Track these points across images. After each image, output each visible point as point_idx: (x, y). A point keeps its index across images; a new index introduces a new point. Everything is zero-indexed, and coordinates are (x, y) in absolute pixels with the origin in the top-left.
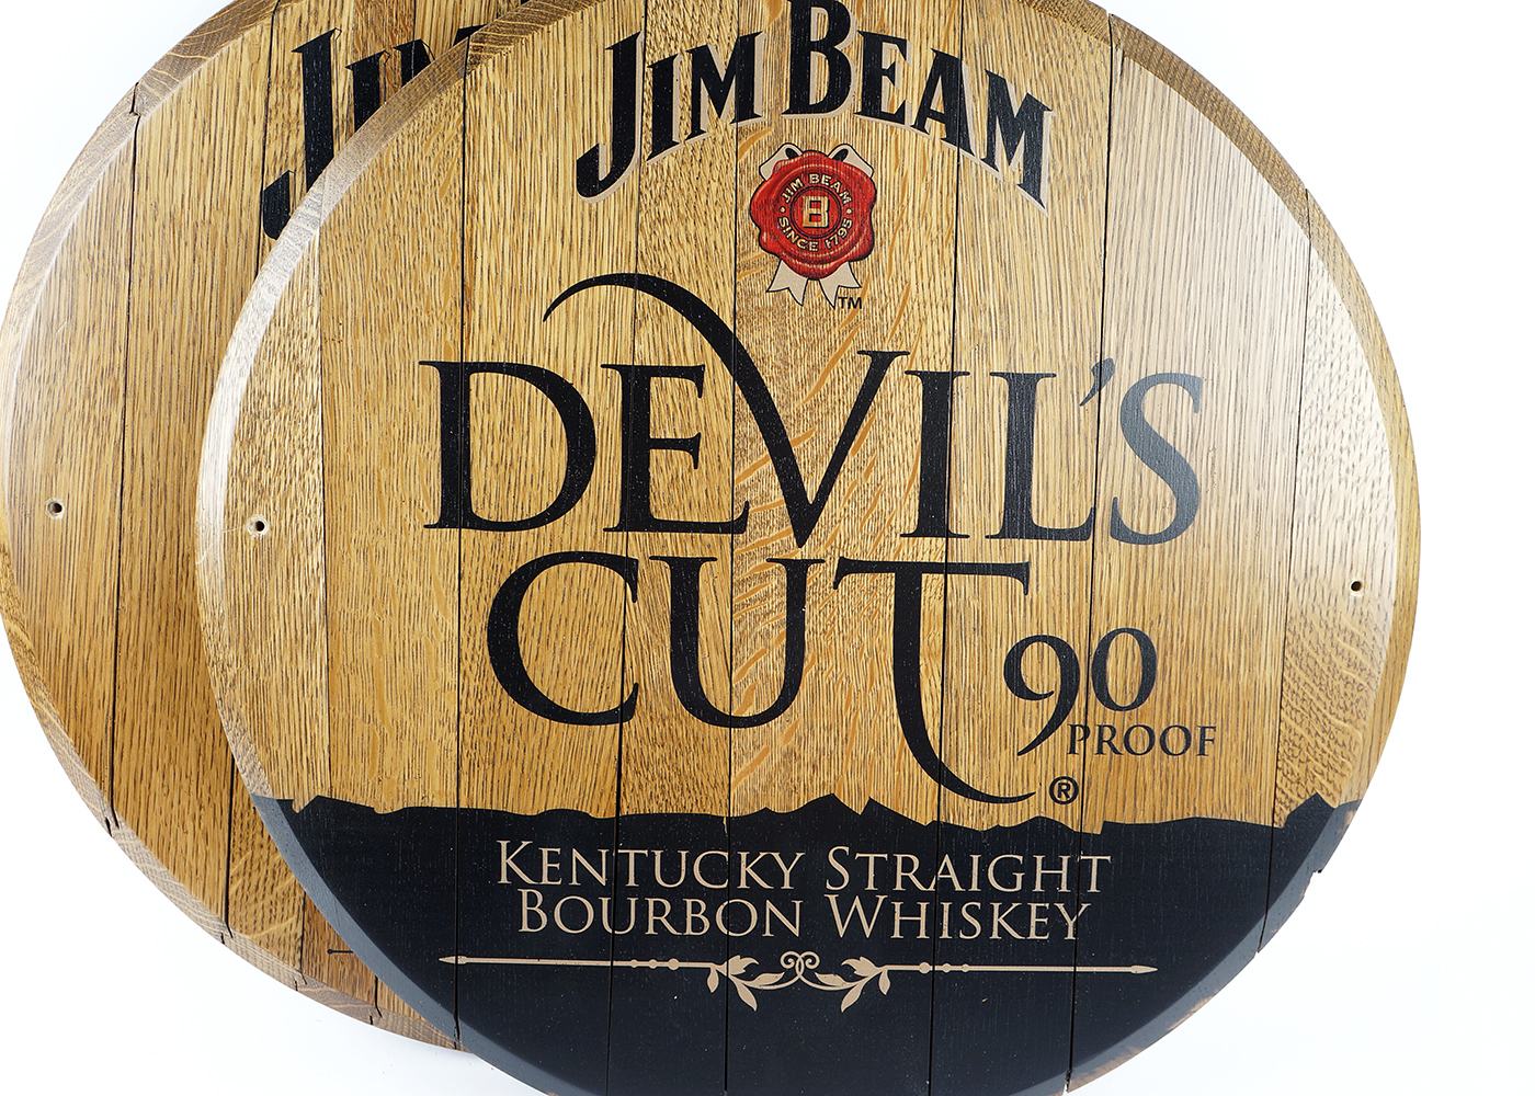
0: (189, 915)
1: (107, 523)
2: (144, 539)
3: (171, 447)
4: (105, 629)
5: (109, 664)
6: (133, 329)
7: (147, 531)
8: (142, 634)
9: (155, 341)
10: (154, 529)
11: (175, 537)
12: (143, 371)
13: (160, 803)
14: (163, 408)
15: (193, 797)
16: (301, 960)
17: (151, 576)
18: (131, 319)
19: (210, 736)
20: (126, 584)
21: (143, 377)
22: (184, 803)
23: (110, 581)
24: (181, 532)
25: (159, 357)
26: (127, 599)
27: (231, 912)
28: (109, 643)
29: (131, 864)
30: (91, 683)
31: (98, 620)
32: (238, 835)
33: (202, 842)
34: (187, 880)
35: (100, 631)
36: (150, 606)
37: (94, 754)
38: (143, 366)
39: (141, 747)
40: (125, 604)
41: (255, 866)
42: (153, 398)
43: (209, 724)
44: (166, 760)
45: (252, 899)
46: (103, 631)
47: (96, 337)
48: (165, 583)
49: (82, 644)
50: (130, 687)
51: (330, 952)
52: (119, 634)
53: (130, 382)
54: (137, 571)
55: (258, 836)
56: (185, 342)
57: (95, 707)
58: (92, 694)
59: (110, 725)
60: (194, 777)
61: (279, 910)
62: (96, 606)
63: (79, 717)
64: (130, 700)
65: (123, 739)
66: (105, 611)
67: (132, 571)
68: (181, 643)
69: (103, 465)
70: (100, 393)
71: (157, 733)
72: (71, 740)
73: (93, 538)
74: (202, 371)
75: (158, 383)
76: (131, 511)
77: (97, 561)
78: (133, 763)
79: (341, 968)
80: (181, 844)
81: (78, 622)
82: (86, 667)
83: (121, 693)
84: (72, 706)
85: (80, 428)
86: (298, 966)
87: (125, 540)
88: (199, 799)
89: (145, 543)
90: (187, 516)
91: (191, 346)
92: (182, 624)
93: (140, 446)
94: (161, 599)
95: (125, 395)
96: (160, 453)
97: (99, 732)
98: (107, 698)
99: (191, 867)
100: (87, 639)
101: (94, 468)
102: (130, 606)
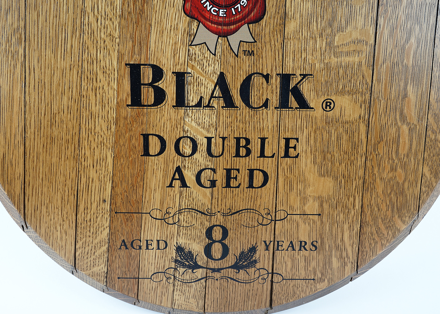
0: (58, 263)
1: (18, 99)
2: (36, 106)
3: (47, 65)
4: (20, 146)
5: (21, 161)
6: (28, 10)
7: (37, 103)
8: (36, 148)
9: (38, 16)
10: (40, 102)
11: (50, 106)
12: (33, 30)
13: (46, 219)
14: (42, 47)
15: (60, 216)
16: (106, 282)
17: (39, 123)
18: (27, 5)
19: (67, 191)
20: (28, 126)
21: (33, 33)
22: (56, 219)
23: (21, 125)
24: (52, 104)
25: (40, 23)
26: (29, 133)
27: (77, 263)
28: (21, 152)
29: (33, 243)
30: (14, 169)
31: (17, 142)
32: (79, 232)
33: (64, 235)
34: (58, 250)
35: (17, 147)
36: (39, 136)
37: (16, 199)
38: (33, 27)
39: (37, 196)
40: (28, 135)
41: (87, 244)
42: (38, 42)
43: (66, 187)
44: (48, 201)
45: (85, 258)
46: (18, 146)
47: (11, 14)
48: (46, 126)
49: (9, 152)
50: (31, 171)
51: (119, 278)
52: (26, 148)
53: (27, 35)
54: (33, 121)
55: (88, 232)
56: (52, 16)
57: (16, 179)
58: (14, 174)
59: (23, 187)
60: (60, 208)
61: (97, 262)
62: (15, 136)
63: (10, 184)
64: (31, 176)
65: (29, 192)
66: (19, 138)
67: (30, 121)
68: (53, 152)
69: (16, 73)
70: (13, 40)
71: (43, 190)
72: (6, 193)
73: (12, 106)
74: (60, 30)
75: (40, 35)
76: (29, 94)
77: (15, 117)
78: (34, 203)
79: (123, 285)
80: (55, 236)
81: (7, 143)
82: (11, 162)
83: (27, 173)
84: (6, 179)
85: (5, 56)
86: (105, 284)
87: (27, 107)
88: (62, 216)
89: (36, 108)
90: (55, 96)
91: (55, 18)
92: (53, 144)
93: (32, 64)
94: (44, 133)
95: (25, 41)
96: (42, 67)
97: (18, 189)
98: (21, 175)
99: (59, 245)
100: (12, 150)
101: (12, 75)
102: (30, 136)
